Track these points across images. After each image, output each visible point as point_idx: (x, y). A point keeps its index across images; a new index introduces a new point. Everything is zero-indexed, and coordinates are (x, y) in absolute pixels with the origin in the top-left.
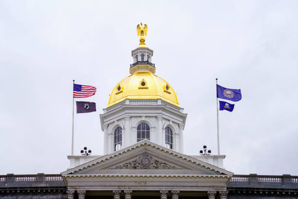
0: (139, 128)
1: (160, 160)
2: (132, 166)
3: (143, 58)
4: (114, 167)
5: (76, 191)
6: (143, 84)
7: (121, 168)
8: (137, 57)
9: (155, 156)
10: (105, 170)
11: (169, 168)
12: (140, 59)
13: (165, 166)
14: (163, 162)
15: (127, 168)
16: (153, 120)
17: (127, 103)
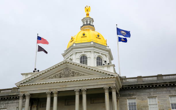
0: (81, 58)
1: (75, 71)
2: (58, 76)
3: (87, 23)
4: (48, 78)
5: (24, 95)
6: (84, 35)
7: (52, 78)
8: (84, 23)
9: (73, 69)
10: (43, 80)
11: (80, 76)
12: (85, 23)
13: (78, 74)
14: (77, 72)
15: (56, 78)
16: (89, 53)
17: (74, 45)
